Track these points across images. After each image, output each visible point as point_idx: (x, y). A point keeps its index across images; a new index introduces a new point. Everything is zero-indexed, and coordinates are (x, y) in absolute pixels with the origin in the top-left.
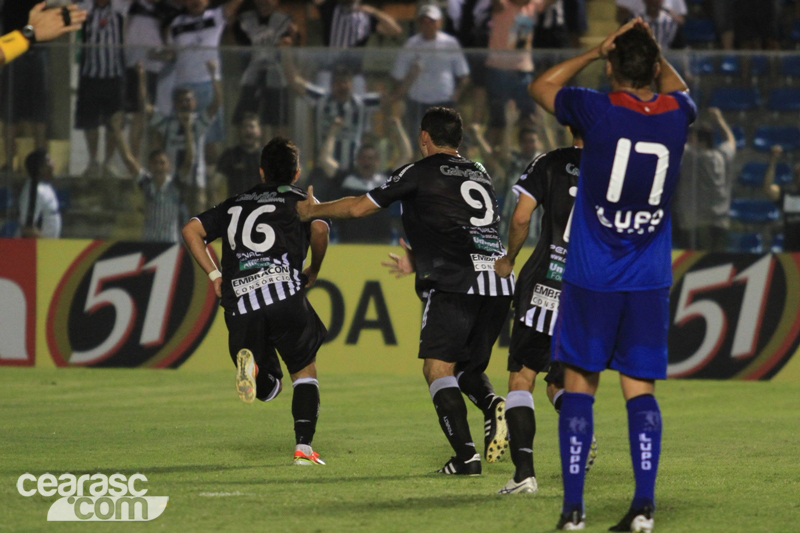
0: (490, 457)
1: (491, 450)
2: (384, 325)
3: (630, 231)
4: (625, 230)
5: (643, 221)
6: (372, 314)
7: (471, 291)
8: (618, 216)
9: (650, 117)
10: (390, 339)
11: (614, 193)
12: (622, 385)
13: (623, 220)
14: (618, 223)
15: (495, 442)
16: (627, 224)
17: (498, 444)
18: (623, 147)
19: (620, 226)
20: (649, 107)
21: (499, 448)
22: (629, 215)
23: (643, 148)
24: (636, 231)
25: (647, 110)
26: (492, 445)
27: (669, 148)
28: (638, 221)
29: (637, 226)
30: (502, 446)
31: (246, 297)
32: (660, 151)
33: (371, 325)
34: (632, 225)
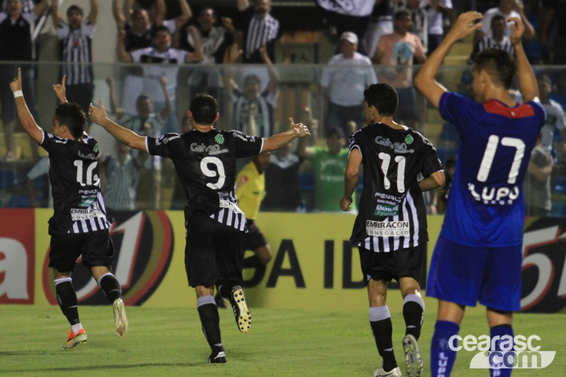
0: (242, 328)
1: (241, 323)
2: (296, 272)
3: (493, 202)
4: (490, 201)
5: (503, 195)
6: (286, 264)
7: (212, 216)
8: (485, 190)
9: (515, 120)
10: (300, 283)
11: (483, 175)
12: (488, 317)
13: (488, 194)
14: (485, 196)
15: (241, 318)
16: (491, 197)
17: (244, 318)
18: (493, 141)
19: (487, 198)
20: (515, 112)
21: (245, 321)
22: (493, 191)
23: (507, 142)
24: (498, 202)
25: (513, 114)
26: (240, 320)
27: (525, 142)
28: (499, 195)
29: (498, 198)
30: (247, 319)
31: (79, 223)
32: (519, 144)
33: (286, 273)
34: (494, 198)
